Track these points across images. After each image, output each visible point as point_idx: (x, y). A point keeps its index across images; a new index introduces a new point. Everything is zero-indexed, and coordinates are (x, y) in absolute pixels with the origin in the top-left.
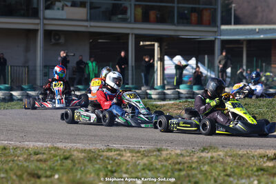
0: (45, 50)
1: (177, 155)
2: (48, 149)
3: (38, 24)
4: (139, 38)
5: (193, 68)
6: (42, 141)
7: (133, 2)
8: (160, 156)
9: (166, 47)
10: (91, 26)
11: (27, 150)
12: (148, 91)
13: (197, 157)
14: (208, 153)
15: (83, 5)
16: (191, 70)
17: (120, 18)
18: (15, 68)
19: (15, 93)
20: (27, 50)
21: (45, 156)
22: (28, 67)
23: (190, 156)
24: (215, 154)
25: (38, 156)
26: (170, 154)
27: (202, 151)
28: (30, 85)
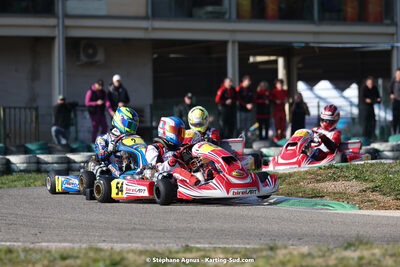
0: (68, 76)
1: (303, 256)
2: (83, 251)
3: (54, 27)
4: (247, 49)
5: (352, 104)
6: (72, 241)
8: (273, 258)
9: (300, 65)
10: (154, 29)
11: (49, 252)
12: (265, 151)
13: (337, 258)
14: (355, 251)
16: (348, 109)
17: (211, 13)
18: (12, 110)
19: (14, 159)
20: (34, 76)
21: (79, 262)
22: (37, 109)
23: (323, 256)
24: (366, 253)
25: (68, 262)
26: (291, 254)
27: (346, 248)
28: (41, 142)
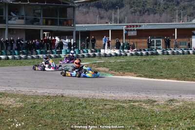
3: (6, 26)
7: (42, 17)
10: (26, 27)
15: (22, 18)
17: (37, 24)
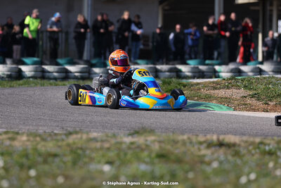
28: (69, 58)
